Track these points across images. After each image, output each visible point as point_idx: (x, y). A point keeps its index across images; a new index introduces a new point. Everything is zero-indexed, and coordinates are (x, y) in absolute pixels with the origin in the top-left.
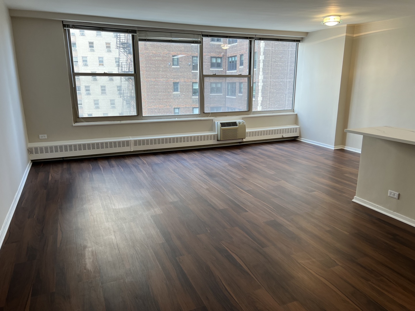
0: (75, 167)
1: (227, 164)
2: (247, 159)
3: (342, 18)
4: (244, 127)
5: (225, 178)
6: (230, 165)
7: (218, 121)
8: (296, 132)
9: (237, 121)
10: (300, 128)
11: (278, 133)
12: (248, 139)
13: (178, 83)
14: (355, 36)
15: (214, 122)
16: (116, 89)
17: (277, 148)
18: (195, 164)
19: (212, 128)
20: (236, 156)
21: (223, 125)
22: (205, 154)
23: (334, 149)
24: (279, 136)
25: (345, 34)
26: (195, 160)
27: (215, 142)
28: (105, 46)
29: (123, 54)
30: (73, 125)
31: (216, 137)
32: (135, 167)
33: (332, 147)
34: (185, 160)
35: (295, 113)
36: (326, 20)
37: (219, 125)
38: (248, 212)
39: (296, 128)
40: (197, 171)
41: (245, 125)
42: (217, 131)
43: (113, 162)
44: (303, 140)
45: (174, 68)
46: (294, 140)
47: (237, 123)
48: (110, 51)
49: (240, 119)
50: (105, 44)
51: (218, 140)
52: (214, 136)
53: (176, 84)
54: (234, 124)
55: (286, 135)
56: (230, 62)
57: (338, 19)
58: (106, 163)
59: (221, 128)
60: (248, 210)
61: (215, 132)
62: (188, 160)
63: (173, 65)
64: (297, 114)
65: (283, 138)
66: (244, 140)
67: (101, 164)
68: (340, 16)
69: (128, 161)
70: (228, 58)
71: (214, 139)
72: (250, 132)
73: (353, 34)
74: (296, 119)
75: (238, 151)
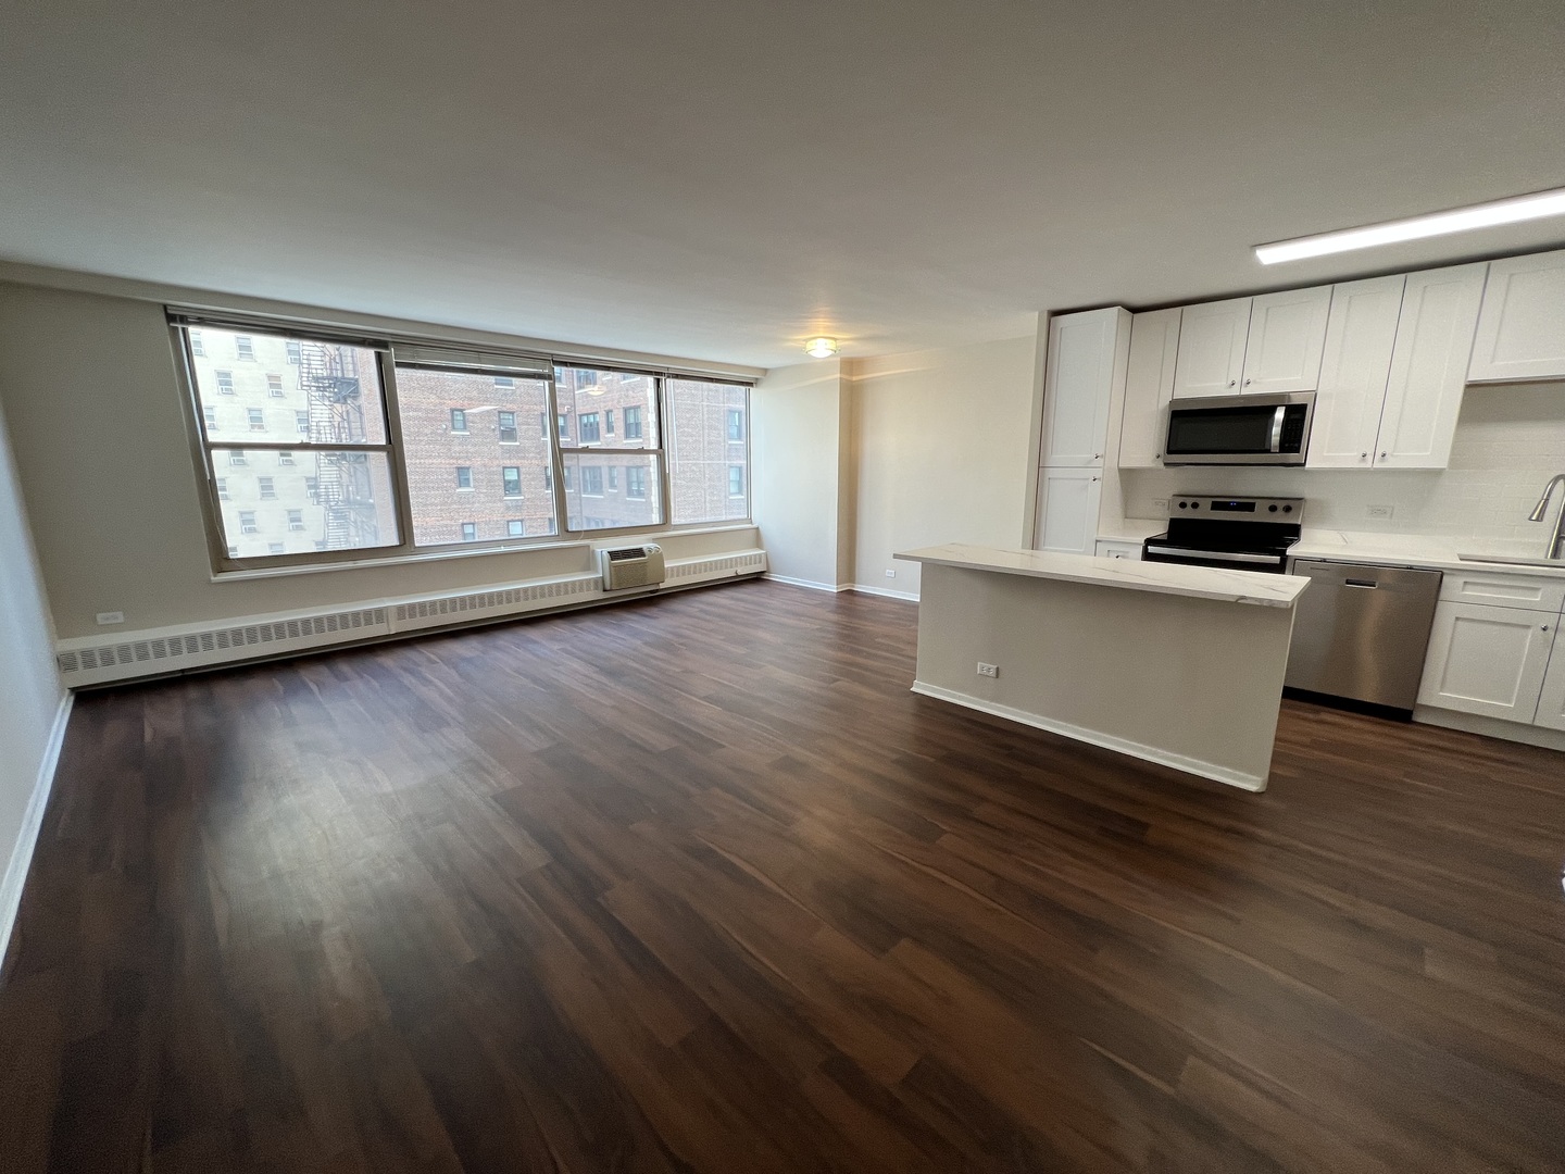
0: (225, 691)
1: (639, 642)
2: (679, 627)
3: (840, 343)
4: (659, 558)
5: (646, 674)
6: (646, 643)
7: (603, 547)
8: (760, 562)
9: (645, 546)
10: (766, 555)
11: (726, 567)
12: (669, 583)
13: (468, 468)
14: (854, 379)
15: (593, 551)
16: (303, 484)
17: (732, 598)
18: (565, 650)
19: (588, 563)
20: (653, 622)
21: (614, 555)
22: (580, 625)
23: (835, 591)
24: (728, 573)
25: (838, 375)
26: (560, 640)
27: (601, 595)
28: (266, 382)
29: (318, 403)
30: (210, 580)
31: (600, 584)
32: (410, 673)
33: (833, 589)
34: (535, 642)
35: (755, 526)
36: (810, 346)
37: (607, 556)
38: (724, 747)
39: (760, 555)
40: (575, 666)
41: (661, 555)
42: (602, 569)
43: (344, 667)
44: (774, 577)
45: (455, 436)
46: (757, 579)
47: (645, 549)
48: (280, 395)
49: (649, 541)
50: (266, 379)
51: (605, 590)
52: (596, 581)
53: (461, 470)
54: (639, 552)
55: (743, 570)
56: (586, 425)
57: (831, 344)
58: (322, 671)
59: (610, 565)
60: (723, 743)
61: (597, 572)
62: (544, 642)
63: (454, 428)
64: (758, 528)
65: (738, 576)
66: (662, 586)
67: (308, 675)
68: (835, 339)
69: (388, 661)
70: (581, 416)
71: (596, 588)
72: (672, 568)
73: (852, 375)
74: (757, 538)
75: (653, 611)
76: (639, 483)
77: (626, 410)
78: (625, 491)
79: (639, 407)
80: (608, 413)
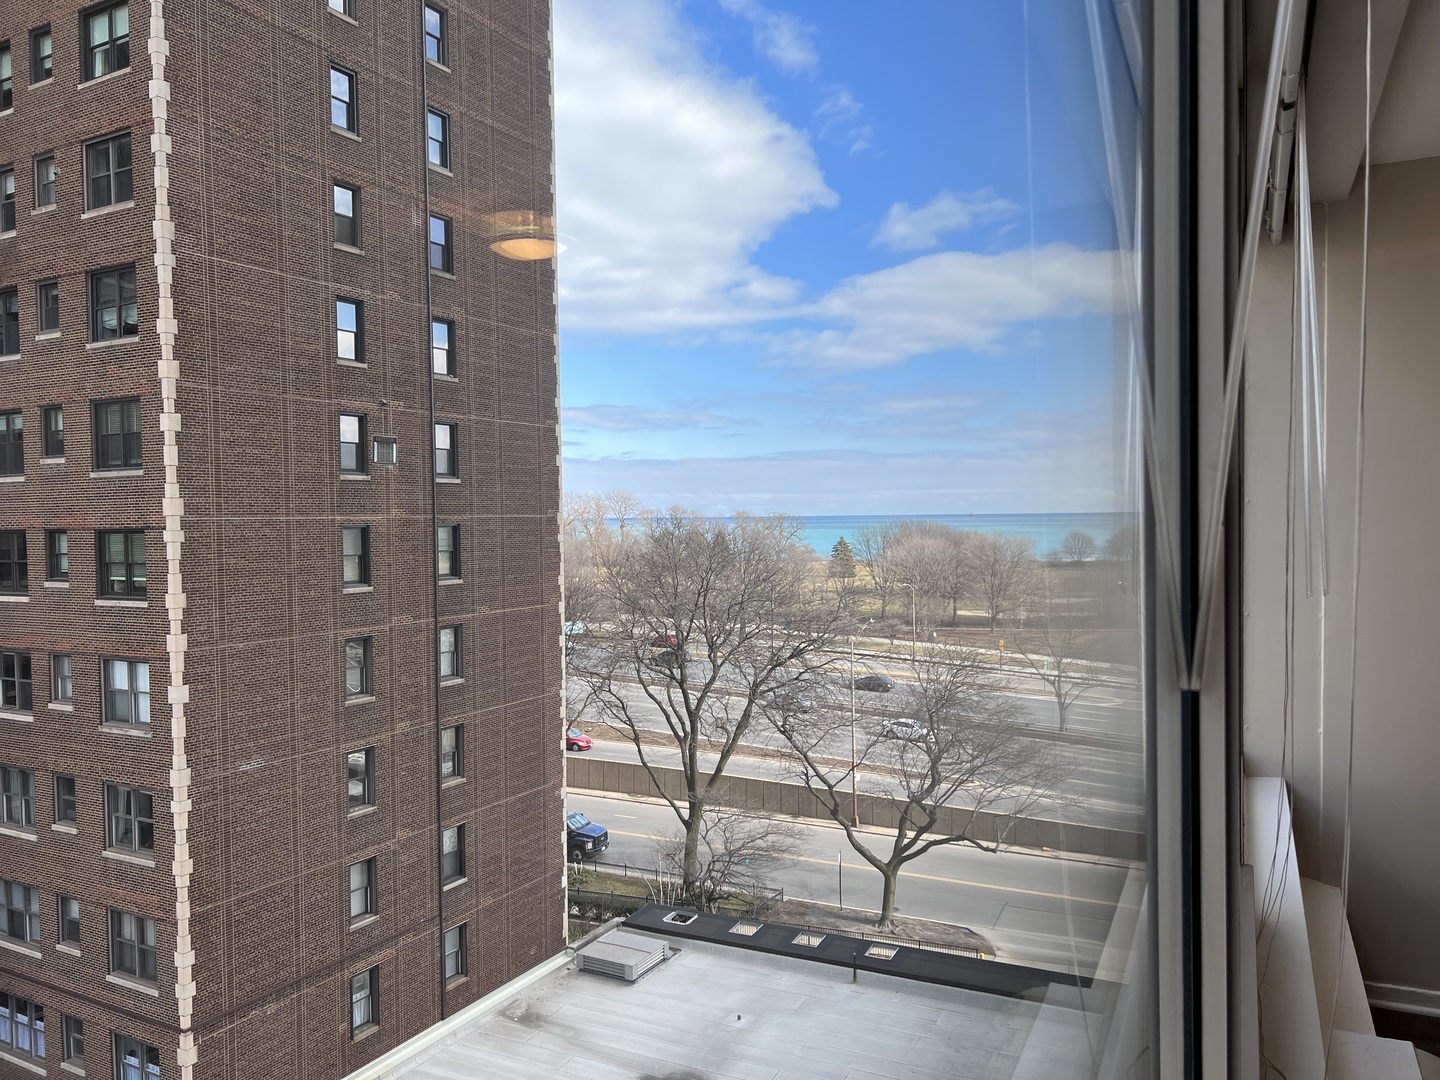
76: (129, 568)
77: (98, 407)
78: (91, 586)
79: (136, 399)
80: (49, 411)
